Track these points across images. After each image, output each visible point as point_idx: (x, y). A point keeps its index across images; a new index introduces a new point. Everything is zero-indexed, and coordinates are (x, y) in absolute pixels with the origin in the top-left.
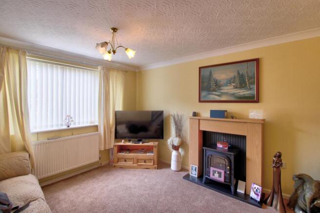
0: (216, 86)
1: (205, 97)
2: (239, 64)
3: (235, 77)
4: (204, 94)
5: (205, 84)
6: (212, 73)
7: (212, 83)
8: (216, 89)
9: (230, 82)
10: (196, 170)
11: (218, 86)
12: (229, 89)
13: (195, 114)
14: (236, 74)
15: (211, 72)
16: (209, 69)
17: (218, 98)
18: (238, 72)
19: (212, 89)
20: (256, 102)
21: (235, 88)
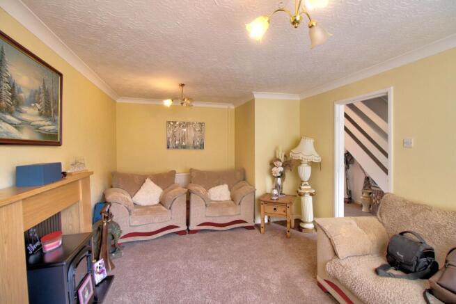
0: (12, 98)
3: (40, 92)
7: (5, 86)
8: (13, 109)
9: (34, 99)
11: (17, 100)
19: (3, 105)
20: (59, 144)
21: (41, 114)
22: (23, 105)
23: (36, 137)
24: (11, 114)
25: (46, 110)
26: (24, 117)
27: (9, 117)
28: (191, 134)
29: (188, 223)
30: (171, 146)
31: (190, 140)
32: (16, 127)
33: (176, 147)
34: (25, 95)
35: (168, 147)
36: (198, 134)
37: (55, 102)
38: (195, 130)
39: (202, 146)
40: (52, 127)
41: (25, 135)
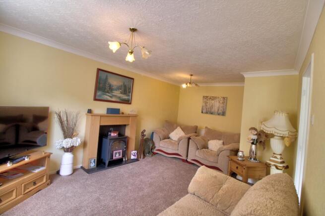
0: (109, 89)
1: (100, 96)
2: (124, 78)
3: (122, 86)
4: (99, 93)
5: (101, 85)
6: (108, 78)
7: (107, 85)
8: (110, 91)
9: (119, 88)
10: (94, 162)
11: (111, 89)
12: (117, 93)
13: (90, 111)
14: (122, 84)
15: (107, 76)
16: (106, 73)
17: (109, 99)
18: (124, 84)
19: (106, 90)
20: (130, 104)
21: (122, 93)
22: (114, 90)
23: (118, 100)
24: (109, 93)
25: (124, 91)
26: (113, 94)
27: (107, 94)
28: (217, 105)
29: (187, 156)
30: (204, 112)
31: (215, 109)
32: (111, 97)
33: (207, 113)
34: (114, 87)
35: (202, 112)
36: (222, 105)
37: (130, 89)
38: (219, 102)
39: (223, 114)
40: (127, 97)
41: (113, 99)
